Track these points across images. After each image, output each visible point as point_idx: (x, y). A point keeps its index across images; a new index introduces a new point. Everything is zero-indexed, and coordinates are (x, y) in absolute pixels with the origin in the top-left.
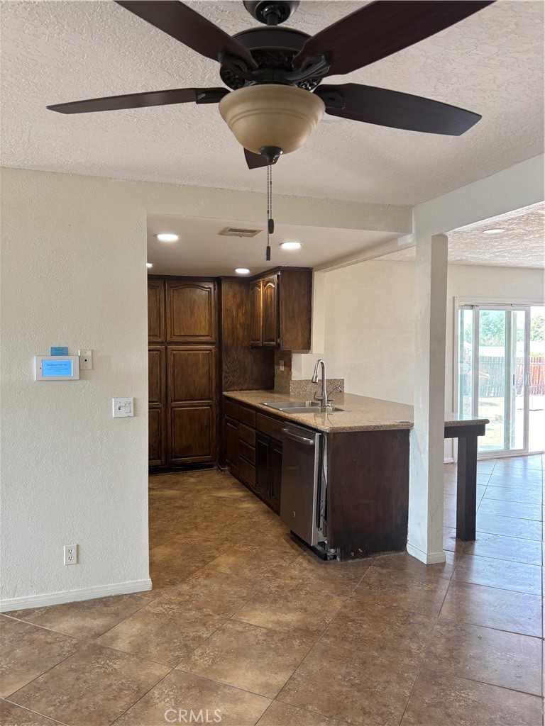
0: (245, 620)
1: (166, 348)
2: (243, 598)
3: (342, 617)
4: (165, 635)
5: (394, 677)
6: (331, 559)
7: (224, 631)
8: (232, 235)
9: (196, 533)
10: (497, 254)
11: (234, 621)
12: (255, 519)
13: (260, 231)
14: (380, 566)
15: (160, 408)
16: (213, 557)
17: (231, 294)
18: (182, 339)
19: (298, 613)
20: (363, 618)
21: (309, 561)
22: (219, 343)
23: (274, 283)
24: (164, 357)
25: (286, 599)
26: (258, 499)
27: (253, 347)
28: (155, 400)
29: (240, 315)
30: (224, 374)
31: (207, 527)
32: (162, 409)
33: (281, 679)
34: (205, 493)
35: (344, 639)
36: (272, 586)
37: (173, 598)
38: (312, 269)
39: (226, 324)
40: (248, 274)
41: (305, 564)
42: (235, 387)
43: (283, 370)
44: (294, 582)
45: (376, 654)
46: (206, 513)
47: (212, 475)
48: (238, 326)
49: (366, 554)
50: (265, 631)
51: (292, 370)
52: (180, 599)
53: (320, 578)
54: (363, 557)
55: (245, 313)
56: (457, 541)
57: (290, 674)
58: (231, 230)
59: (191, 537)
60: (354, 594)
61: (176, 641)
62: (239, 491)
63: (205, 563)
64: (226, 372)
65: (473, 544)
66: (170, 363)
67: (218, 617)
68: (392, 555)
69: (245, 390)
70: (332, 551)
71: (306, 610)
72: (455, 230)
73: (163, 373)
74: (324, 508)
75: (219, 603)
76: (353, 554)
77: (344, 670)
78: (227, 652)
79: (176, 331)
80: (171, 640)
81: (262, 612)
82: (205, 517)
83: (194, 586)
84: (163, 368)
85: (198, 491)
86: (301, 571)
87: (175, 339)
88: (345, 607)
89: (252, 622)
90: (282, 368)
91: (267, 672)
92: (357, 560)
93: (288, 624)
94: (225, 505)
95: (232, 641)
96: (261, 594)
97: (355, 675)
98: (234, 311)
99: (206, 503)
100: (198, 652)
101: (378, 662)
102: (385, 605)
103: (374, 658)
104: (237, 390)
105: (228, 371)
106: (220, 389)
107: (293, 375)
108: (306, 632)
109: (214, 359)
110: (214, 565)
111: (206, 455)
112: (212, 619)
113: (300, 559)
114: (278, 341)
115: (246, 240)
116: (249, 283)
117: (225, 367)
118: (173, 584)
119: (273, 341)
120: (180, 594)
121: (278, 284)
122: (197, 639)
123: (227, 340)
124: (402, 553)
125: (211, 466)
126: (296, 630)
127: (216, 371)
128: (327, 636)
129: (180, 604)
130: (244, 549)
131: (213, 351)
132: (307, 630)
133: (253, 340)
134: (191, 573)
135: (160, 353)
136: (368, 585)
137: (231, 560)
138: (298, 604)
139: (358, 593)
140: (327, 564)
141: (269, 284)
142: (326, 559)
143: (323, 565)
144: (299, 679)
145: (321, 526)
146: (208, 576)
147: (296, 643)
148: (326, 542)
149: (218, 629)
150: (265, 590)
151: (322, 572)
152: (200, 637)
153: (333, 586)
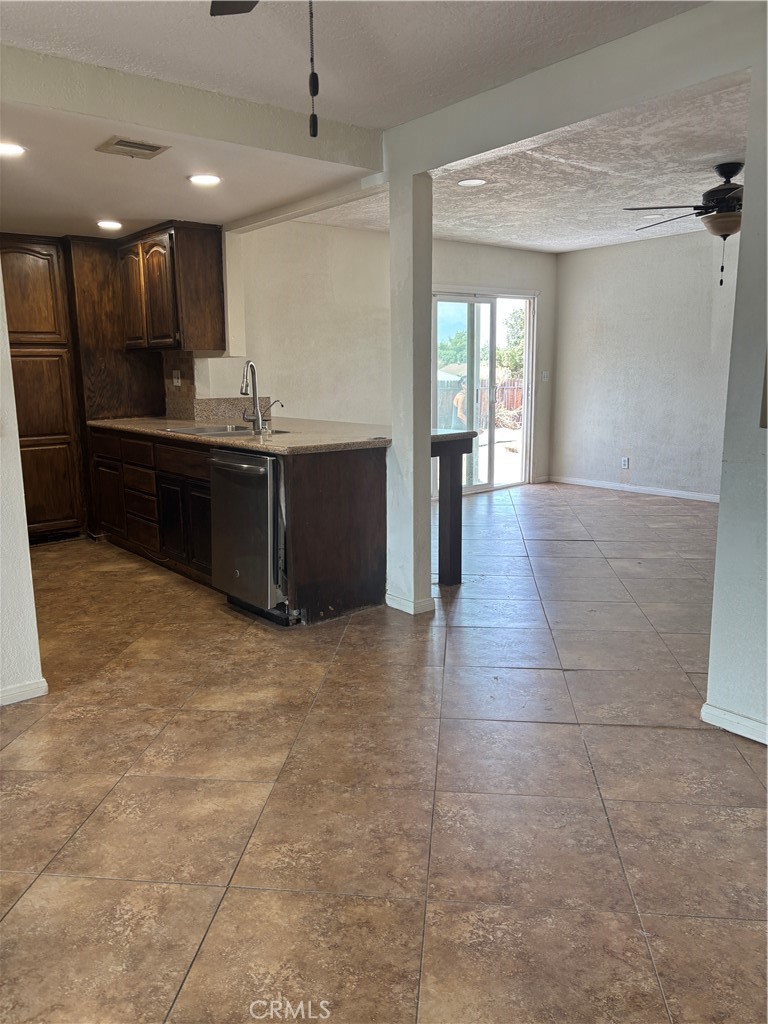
0: (202, 707)
2: (190, 684)
3: (330, 684)
4: (93, 742)
5: (415, 733)
6: (293, 624)
7: (177, 724)
8: (118, 152)
9: (87, 619)
10: (464, 221)
11: (187, 711)
12: (171, 592)
13: (166, 148)
14: (359, 623)
16: (126, 644)
17: (87, 266)
19: (271, 689)
20: (358, 681)
21: (265, 630)
22: (74, 343)
23: (164, 247)
25: (250, 675)
26: (164, 569)
27: (130, 350)
29: (105, 299)
30: (86, 393)
31: (101, 610)
33: (276, 760)
34: (79, 569)
35: (341, 705)
36: (226, 664)
37: (85, 698)
38: (221, 227)
39: (84, 314)
40: (118, 232)
41: (261, 634)
42: (106, 414)
43: (180, 385)
44: (254, 657)
45: (385, 714)
46: (92, 593)
47: (81, 547)
48: (103, 318)
49: (338, 613)
50: (235, 715)
51: (196, 383)
52: (97, 698)
53: (286, 646)
54: (335, 616)
55: (113, 297)
56: (440, 587)
57: (286, 753)
58: (122, 143)
59: (81, 624)
60: (337, 657)
61: (111, 745)
62: (132, 563)
63: (118, 652)
64: (89, 389)
65: (459, 588)
67: (162, 710)
68: (369, 610)
69: (123, 417)
70: (295, 613)
71: (281, 684)
72: (445, 167)
74: (282, 558)
75: (156, 695)
76: (322, 614)
77: (352, 737)
78: (193, 745)
80: (106, 745)
81: (222, 695)
82: (92, 597)
83: (111, 681)
85: (68, 567)
86: (258, 643)
88: (330, 672)
89: (214, 707)
90: (177, 382)
91: (254, 757)
92: (327, 621)
93: (263, 703)
94: (117, 581)
95: (193, 733)
96: (213, 676)
97: (368, 739)
98: (95, 292)
99: (86, 581)
100: (150, 753)
101: (390, 722)
102: (378, 663)
103: (383, 718)
104: (108, 418)
105: (91, 388)
106: (81, 415)
107: (197, 391)
108: (289, 707)
109: (67, 370)
110: (132, 653)
111: (65, 519)
112: (155, 714)
113: (252, 630)
114: (178, 337)
115: (138, 164)
116: (116, 249)
117: (87, 382)
118: (80, 683)
119: (169, 337)
120: (94, 693)
121: (171, 248)
122: (143, 738)
123: (87, 340)
124: (380, 607)
125: (76, 535)
126: (276, 707)
127: (72, 389)
128: (318, 706)
129: (99, 703)
130: (168, 628)
131: (65, 357)
132: (291, 704)
133: (130, 339)
134: (100, 667)
136: (350, 645)
137: (154, 643)
138: (268, 679)
139: (341, 656)
140: (290, 630)
141: (155, 249)
142: (288, 625)
143: (286, 633)
144: (299, 756)
145: (280, 583)
146: (127, 666)
147: (282, 720)
148: (287, 603)
149: (167, 723)
150: (217, 670)
151: (288, 640)
152: (146, 736)
153: (307, 653)
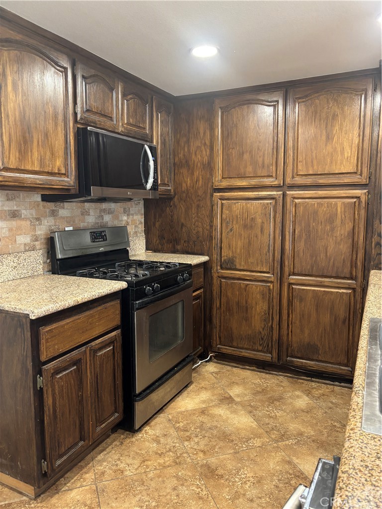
1: (284, 195)
15: (271, 282)
18: (309, 181)
24: (280, 208)
28: (264, 270)
32: (275, 284)
66: (290, 218)
73: (278, 232)
79: (300, 167)
84: (279, 225)
87: (299, 180)
135: (276, 202)
